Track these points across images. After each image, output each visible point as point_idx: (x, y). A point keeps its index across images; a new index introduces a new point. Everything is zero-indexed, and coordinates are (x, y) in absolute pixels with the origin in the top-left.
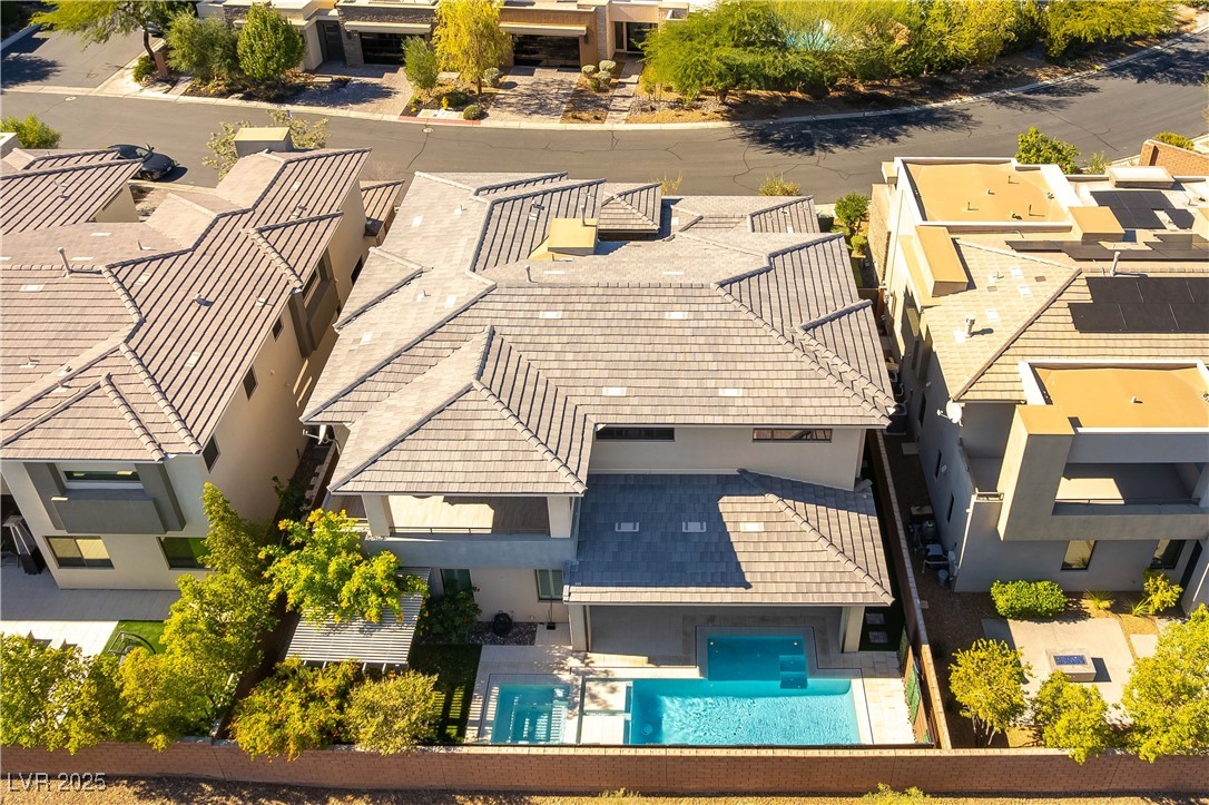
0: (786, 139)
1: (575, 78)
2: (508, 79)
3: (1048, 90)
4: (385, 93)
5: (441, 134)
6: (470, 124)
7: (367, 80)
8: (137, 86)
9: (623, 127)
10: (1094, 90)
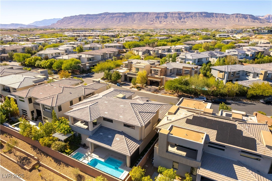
1: (157, 87)
2: (147, 86)
3: (244, 103)
5: (134, 91)
6: (138, 91)
7: (128, 83)
8: (101, 80)
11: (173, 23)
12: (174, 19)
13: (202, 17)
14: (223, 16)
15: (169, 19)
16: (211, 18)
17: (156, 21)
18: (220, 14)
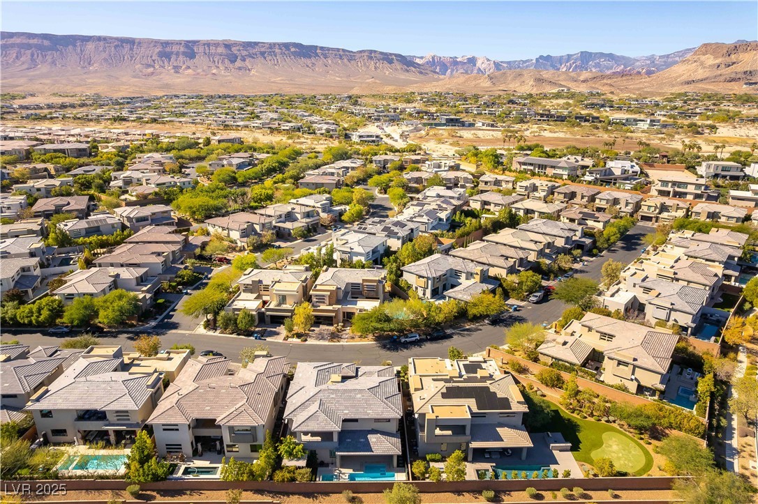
0: (391, 347)
1: (331, 328)
2: (312, 328)
4: (277, 334)
5: (295, 346)
6: (303, 343)
7: (272, 329)
8: (205, 331)
9: (346, 343)
10: (481, 330)
11: (214, 71)
12: (216, 60)
13: (290, 57)
14: (340, 55)
15: (201, 60)
16: (313, 60)
17: (162, 65)
18: (333, 49)
